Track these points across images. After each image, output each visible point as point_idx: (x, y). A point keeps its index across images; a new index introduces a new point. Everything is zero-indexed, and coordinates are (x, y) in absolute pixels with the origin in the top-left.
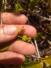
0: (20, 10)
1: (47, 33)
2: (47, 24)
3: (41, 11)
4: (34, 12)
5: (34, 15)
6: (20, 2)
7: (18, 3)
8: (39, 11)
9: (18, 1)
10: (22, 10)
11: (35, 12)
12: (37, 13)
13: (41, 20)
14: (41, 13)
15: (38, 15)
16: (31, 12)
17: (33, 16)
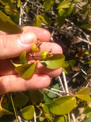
0: (42, 24)
1: (83, 62)
2: (83, 49)
3: (75, 28)
4: (63, 29)
5: (63, 33)
6: (41, 11)
7: (38, 13)
8: (70, 27)
9: (39, 10)
10: (44, 24)
11: (65, 28)
12: (68, 30)
13: (73, 41)
14: (75, 31)
15: (70, 33)
16: (58, 28)
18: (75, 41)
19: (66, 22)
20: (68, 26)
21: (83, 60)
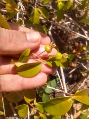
1: (80, 57)
3: (73, 23)
4: (61, 24)
6: (39, 5)
7: (36, 7)
8: (68, 23)
9: (37, 4)
10: (42, 18)
11: (63, 23)
12: (66, 25)
13: (71, 36)
14: (73, 26)
15: (68, 28)
16: (56, 22)
17: (59, 29)
18: (73, 37)
19: (64, 17)
20: (66, 22)
21: (80, 56)
